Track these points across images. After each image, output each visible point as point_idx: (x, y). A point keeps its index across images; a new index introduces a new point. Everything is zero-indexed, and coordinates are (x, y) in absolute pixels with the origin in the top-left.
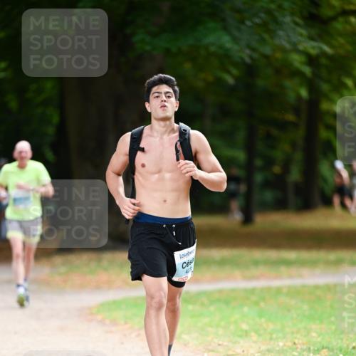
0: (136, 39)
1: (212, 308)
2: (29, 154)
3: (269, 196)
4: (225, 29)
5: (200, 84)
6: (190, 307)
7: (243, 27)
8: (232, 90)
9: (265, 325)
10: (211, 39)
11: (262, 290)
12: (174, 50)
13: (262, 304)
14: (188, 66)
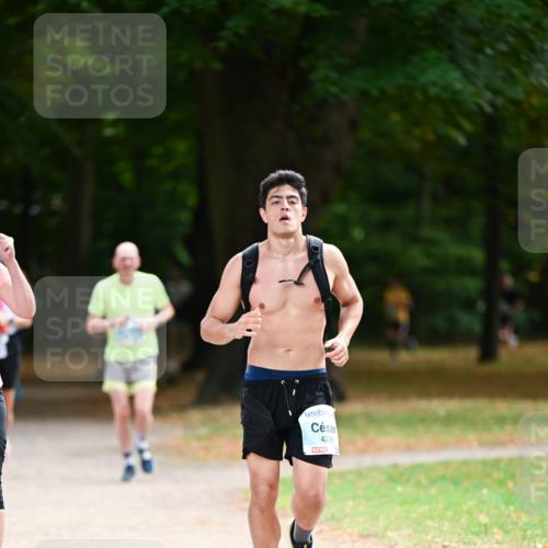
0: (315, 76)
1: (433, 491)
2: (136, 262)
4: (453, 60)
5: (415, 146)
6: (399, 489)
7: (481, 57)
8: (463, 155)
9: (514, 516)
10: (431, 76)
12: (374, 92)
13: (510, 484)
14: (395, 117)
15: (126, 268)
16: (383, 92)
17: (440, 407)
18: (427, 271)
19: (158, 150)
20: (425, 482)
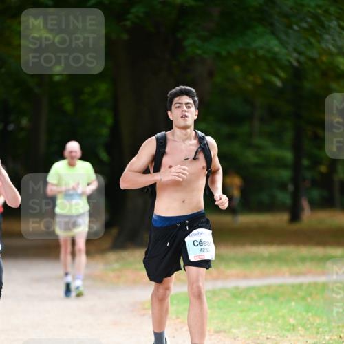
0: (187, 43)
1: (260, 304)
2: (79, 154)
3: (316, 193)
4: (273, 33)
5: (250, 86)
6: (239, 302)
7: (290, 31)
8: (280, 92)
9: (311, 319)
10: (259, 43)
11: (309, 285)
12: (224, 53)
13: (309, 300)
14: (237, 69)
15: (72, 158)
16: (229, 53)
17: (265, 250)
18: (257, 165)
19: (88, 90)
20: (255, 297)
